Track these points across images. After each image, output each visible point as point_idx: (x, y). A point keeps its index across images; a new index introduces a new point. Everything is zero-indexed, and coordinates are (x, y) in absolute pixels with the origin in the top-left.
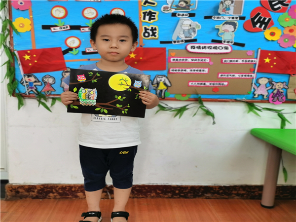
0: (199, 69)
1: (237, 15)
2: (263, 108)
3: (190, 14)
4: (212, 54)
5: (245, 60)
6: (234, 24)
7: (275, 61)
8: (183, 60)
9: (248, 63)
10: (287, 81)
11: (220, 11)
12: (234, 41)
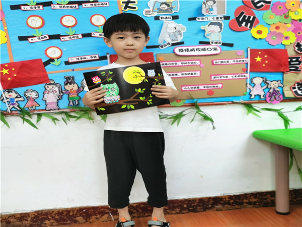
0: (190, 72)
1: (221, 16)
2: (262, 109)
3: (173, 16)
4: (201, 56)
5: (235, 60)
6: (220, 25)
7: (266, 59)
8: (172, 64)
9: (239, 63)
10: (281, 79)
11: (204, 12)
12: (222, 42)
